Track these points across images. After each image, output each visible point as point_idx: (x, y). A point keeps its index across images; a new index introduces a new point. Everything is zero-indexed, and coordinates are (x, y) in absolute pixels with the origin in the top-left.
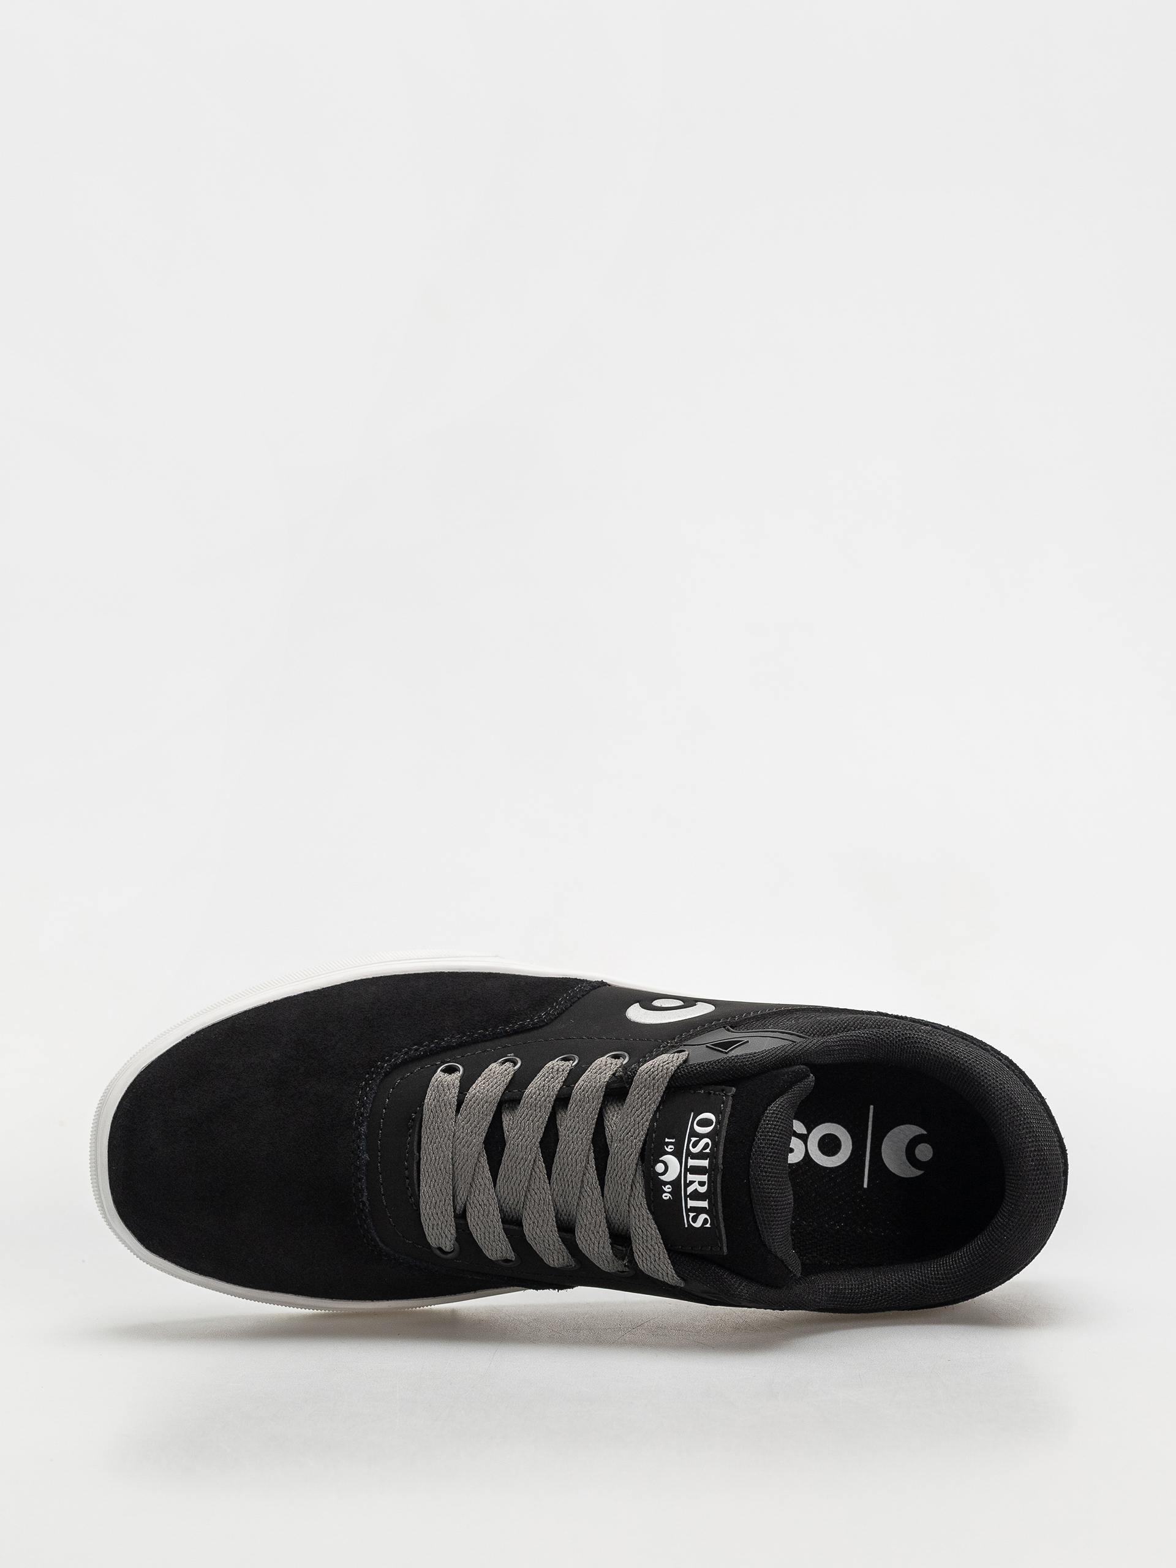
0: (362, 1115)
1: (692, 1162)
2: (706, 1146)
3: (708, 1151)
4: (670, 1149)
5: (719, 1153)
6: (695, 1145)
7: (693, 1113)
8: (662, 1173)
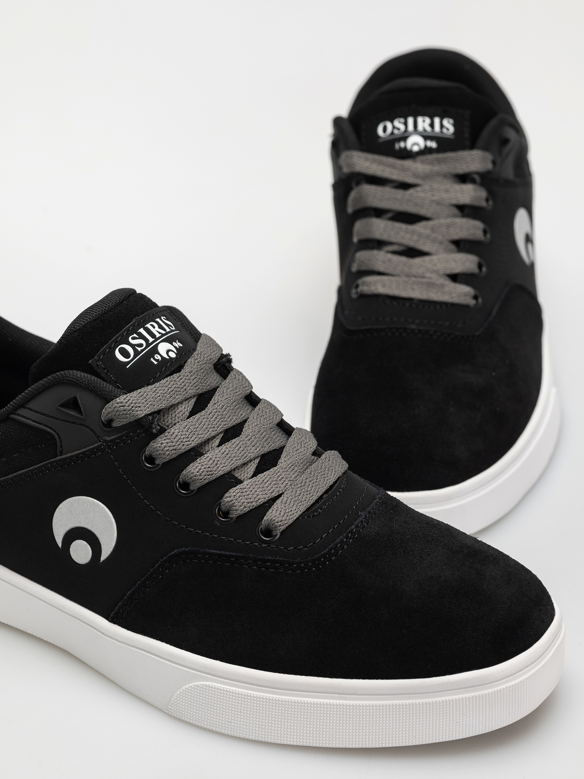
0: (347, 537)
1: (151, 340)
2: (134, 338)
3: (135, 335)
4: (158, 357)
5: (129, 327)
6: (141, 345)
7: (127, 367)
8: (174, 352)
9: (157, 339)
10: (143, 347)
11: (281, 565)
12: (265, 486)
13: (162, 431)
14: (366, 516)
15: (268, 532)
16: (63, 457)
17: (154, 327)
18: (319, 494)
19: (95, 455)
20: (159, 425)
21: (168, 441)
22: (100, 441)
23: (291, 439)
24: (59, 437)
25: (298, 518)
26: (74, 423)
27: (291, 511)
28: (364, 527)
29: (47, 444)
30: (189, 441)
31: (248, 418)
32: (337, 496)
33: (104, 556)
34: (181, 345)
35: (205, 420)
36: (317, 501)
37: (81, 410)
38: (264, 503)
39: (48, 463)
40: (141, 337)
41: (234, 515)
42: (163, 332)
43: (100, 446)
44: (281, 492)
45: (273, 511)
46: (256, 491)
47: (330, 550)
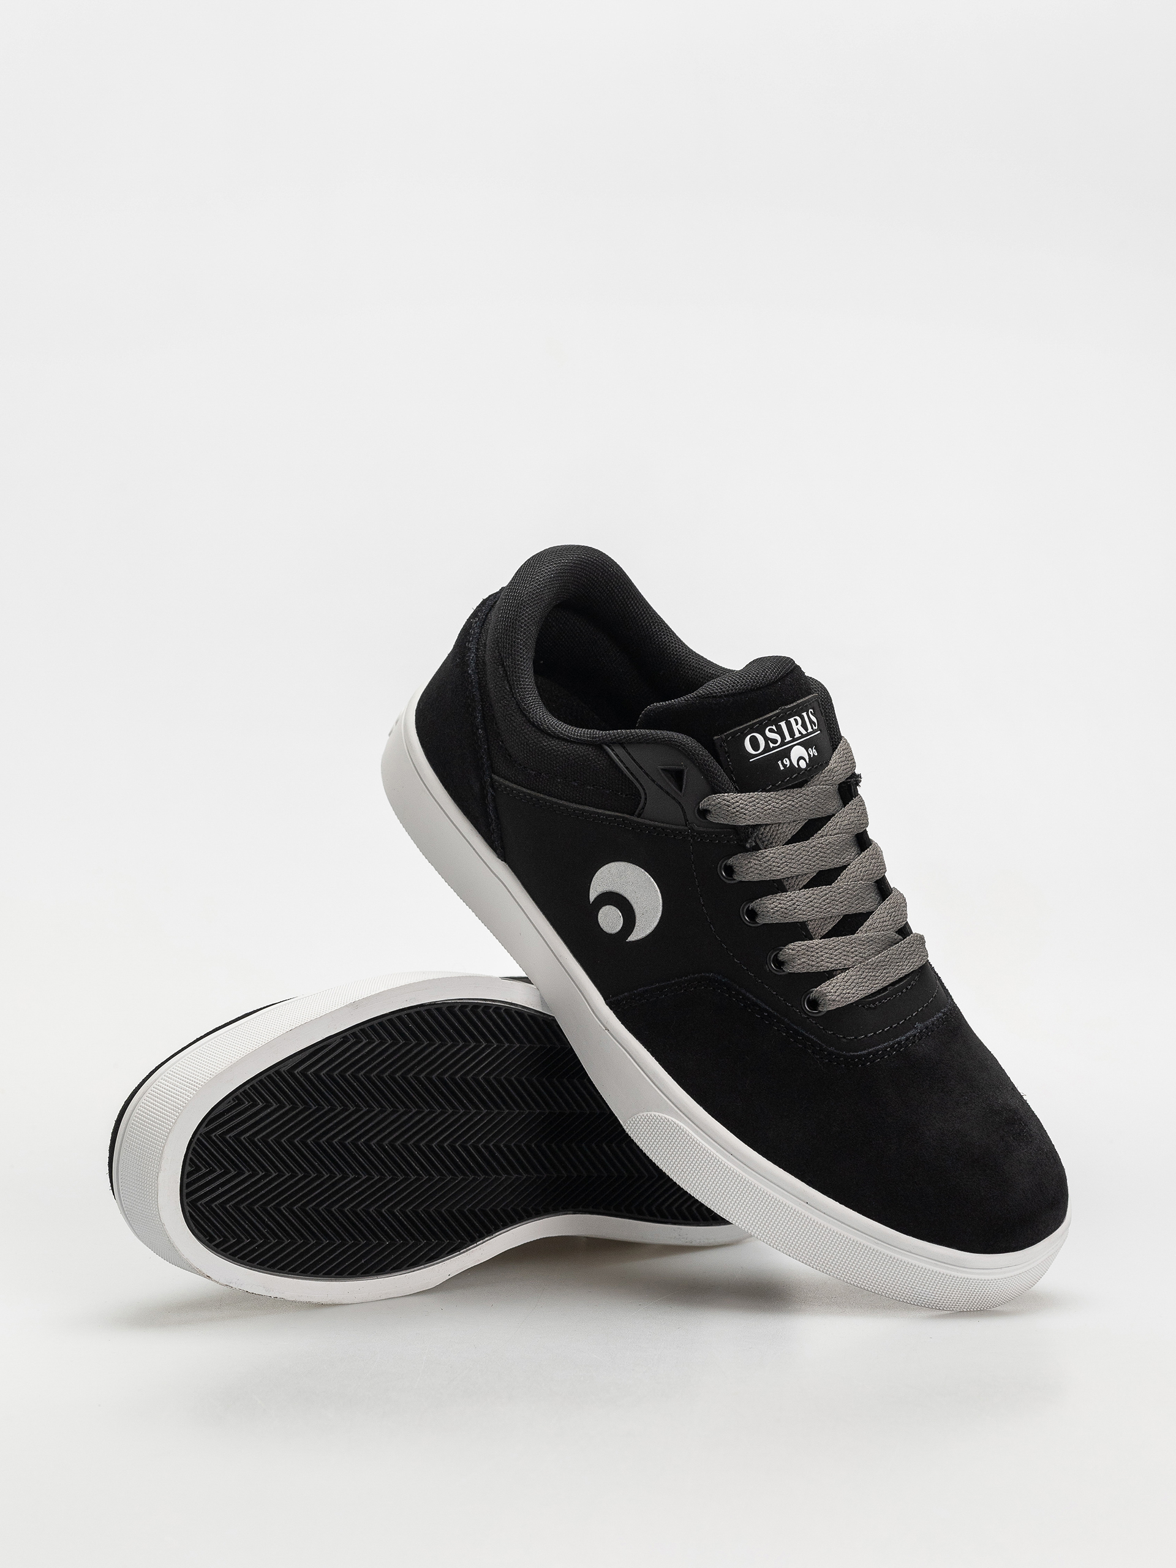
0: (892, 1047)
1: (788, 738)
2: (771, 731)
3: (774, 727)
4: (787, 762)
5: (772, 717)
6: (774, 741)
7: (751, 760)
8: (805, 761)
9: (794, 740)
10: (777, 745)
11: (812, 1045)
12: (835, 953)
13: (756, 848)
14: (921, 1031)
15: (814, 1004)
16: (639, 820)
17: (797, 724)
18: (885, 984)
19: (675, 836)
20: (755, 842)
21: (757, 862)
22: (686, 825)
23: (883, 905)
24: (646, 799)
25: (852, 1004)
26: (667, 793)
27: (849, 993)
28: (914, 1042)
29: (628, 796)
30: (779, 871)
31: (849, 865)
32: (902, 992)
33: (633, 937)
34: (816, 754)
35: (804, 853)
36: (879, 992)
37: (682, 786)
38: (824, 972)
39: (621, 817)
40: (780, 732)
41: (789, 969)
42: (804, 732)
43: (685, 831)
44: (846, 967)
45: (830, 984)
46: (822, 956)
47: (869, 1054)
